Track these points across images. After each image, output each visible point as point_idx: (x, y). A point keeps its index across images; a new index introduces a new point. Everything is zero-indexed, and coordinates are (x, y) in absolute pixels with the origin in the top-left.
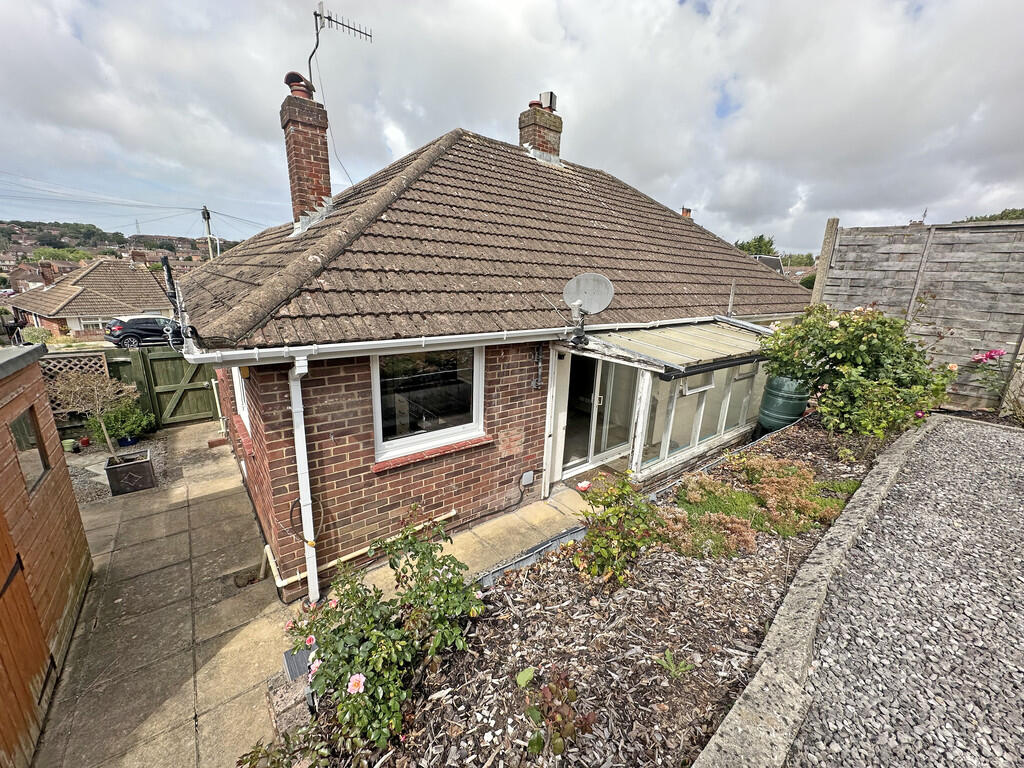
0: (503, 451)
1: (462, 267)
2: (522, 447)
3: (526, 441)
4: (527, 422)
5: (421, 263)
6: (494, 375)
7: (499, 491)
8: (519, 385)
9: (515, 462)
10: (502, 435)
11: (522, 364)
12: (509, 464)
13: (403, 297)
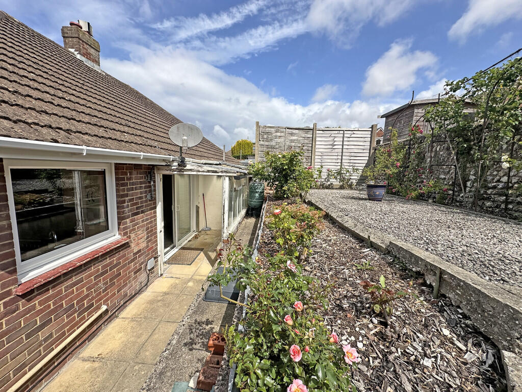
0: (134, 248)
2: (145, 242)
3: (147, 238)
4: (147, 224)
6: (124, 190)
7: (134, 278)
8: (141, 198)
9: (142, 254)
10: (133, 236)
11: (141, 183)
12: (139, 257)
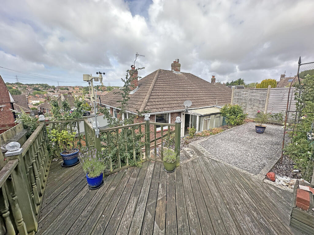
1: (166, 100)
5: (160, 100)
6: (172, 117)
13: (159, 105)
